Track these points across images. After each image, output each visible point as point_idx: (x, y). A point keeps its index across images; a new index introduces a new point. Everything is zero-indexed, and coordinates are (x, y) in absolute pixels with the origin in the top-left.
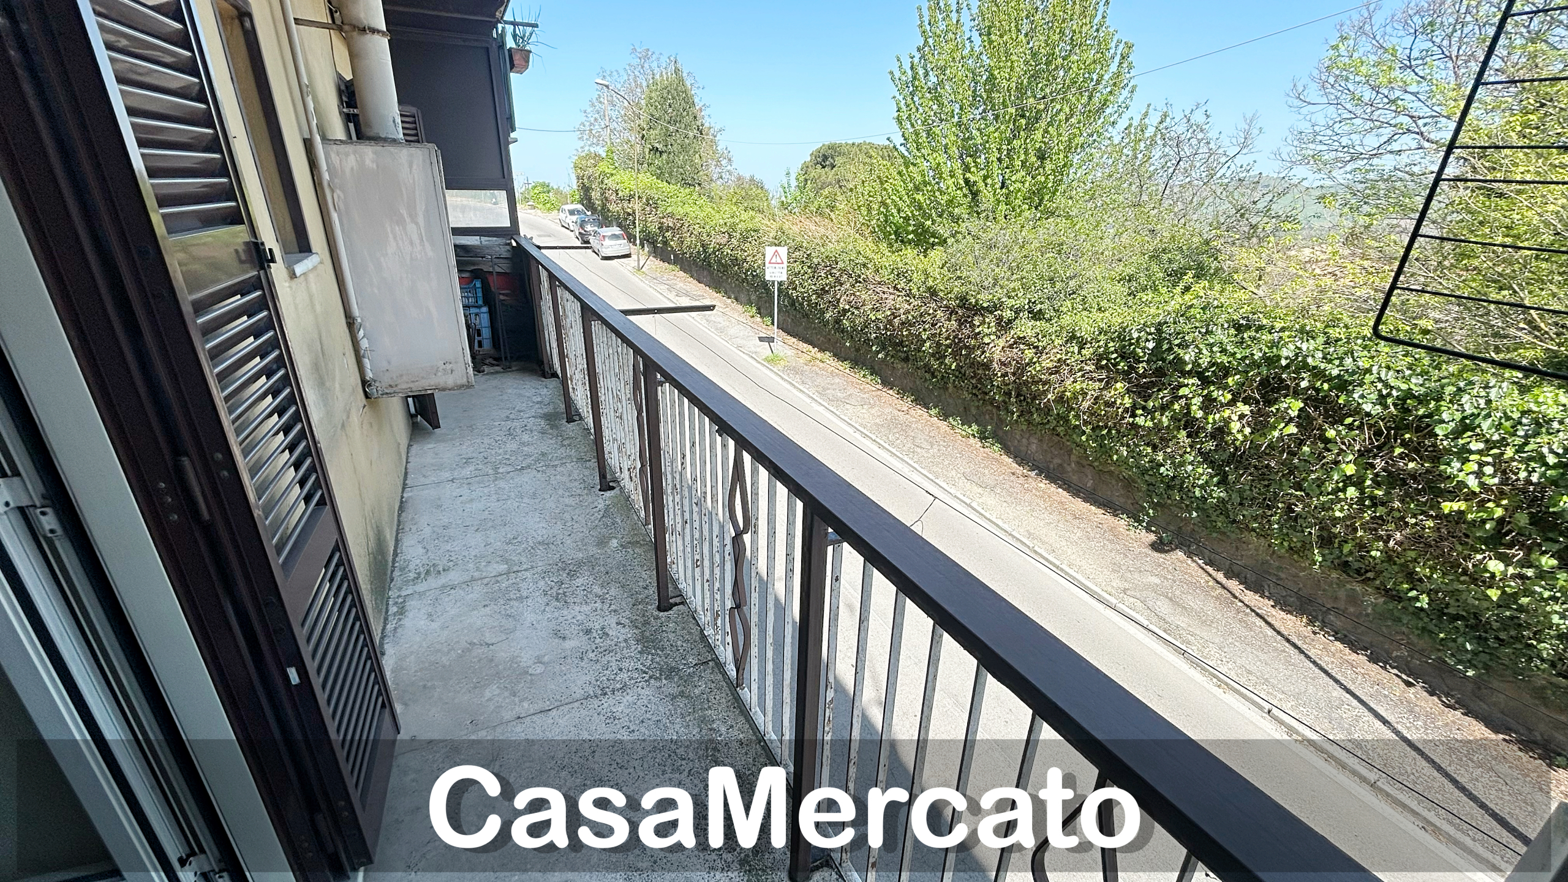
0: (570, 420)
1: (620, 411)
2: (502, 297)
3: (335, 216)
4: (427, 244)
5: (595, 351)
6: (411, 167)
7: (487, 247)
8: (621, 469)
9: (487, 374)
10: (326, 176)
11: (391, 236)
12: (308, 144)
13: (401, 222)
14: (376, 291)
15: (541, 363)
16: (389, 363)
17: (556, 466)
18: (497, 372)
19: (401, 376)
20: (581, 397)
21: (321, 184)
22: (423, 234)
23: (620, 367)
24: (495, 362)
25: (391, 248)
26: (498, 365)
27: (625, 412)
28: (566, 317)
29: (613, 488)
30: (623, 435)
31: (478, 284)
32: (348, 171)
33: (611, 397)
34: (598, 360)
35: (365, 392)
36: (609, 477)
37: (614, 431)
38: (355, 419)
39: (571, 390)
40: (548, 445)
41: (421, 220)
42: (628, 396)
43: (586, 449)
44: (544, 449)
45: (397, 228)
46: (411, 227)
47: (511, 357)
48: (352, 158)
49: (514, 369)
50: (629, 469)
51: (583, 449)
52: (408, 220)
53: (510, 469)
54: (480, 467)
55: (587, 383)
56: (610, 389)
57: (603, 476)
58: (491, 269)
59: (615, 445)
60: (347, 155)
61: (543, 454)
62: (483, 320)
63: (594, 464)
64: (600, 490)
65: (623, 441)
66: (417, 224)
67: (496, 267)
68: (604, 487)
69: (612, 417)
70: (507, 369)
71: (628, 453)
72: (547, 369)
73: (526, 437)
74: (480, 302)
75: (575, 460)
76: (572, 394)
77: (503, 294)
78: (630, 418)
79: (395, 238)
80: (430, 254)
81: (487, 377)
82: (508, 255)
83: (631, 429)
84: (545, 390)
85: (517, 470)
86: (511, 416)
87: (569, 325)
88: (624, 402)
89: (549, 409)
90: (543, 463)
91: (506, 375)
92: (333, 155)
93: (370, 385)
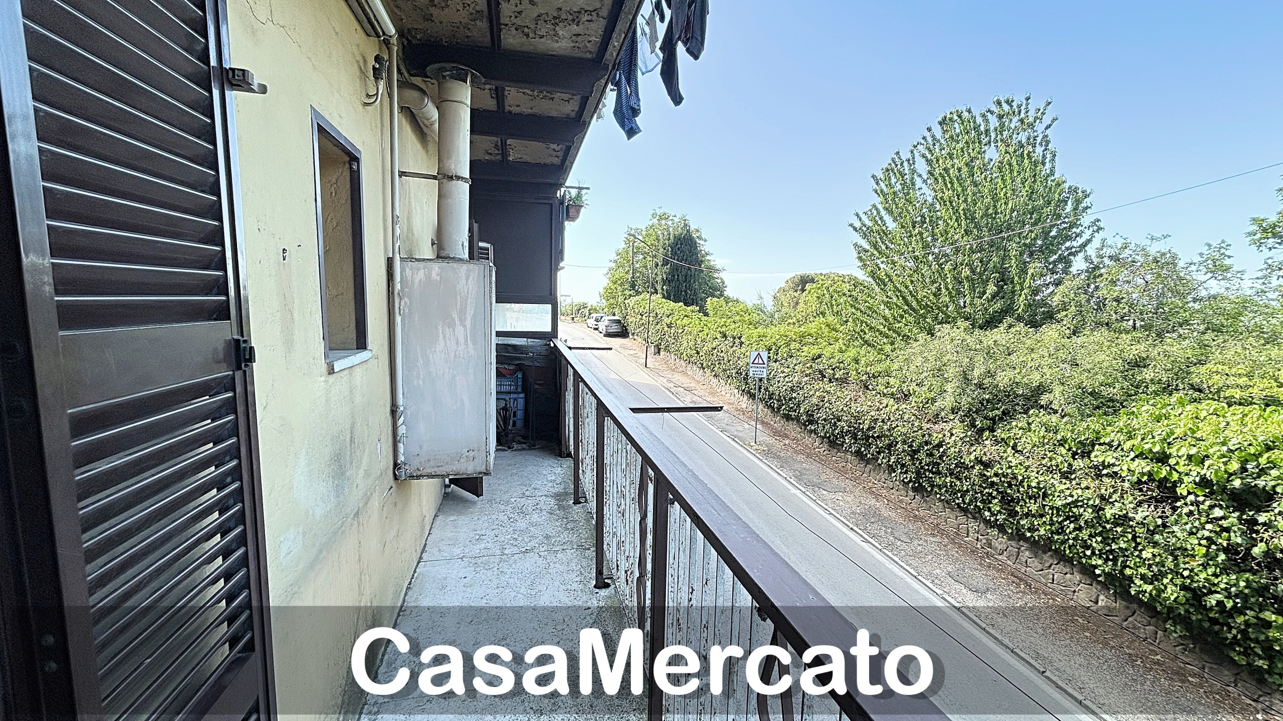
0: (577, 502)
1: (623, 507)
2: (536, 387)
3: (398, 319)
4: (470, 344)
5: (605, 443)
6: (467, 279)
7: (532, 347)
8: (618, 566)
9: (516, 450)
10: (398, 287)
11: (441, 335)
12: (390, 261)
13: (452, 325)
14: (421, 383)
15: (559, 442)
16: (421, 447)
17: (556, 552)
18: (523, 449)
19: (429, 461)
20: (588, 479)
21: (393, 293)
22: (469, 336)
23: (627, 465)
24: (522, 440)
25: (440, 346)
26: (525, 443)
27: (627, 510)
28: (584, 407)
29: (607, 586)
30: (623, 534)
31: (520, 376)
32: (417, 281)
33: (615, 490)
34: (607, 452)
35: (395, 475)
36: (605, 572)
37: (615, 525)
38: (375, 503)
39: (581, 471)
40: (553, 527)
41: (468, 323)
42: (633, 496)
43: (586, 534)
44: (550, 531)
45: (448, 330)
46: (460, 330)
47: (536, 437)
48: (422, 272)
49: (537, 447)
50: (626, 572)
51: (584, 535)
52: (457, 323)
53: (515, 550)
54: (489, 546)
55: (595, 469)
56: (615, 483)
57: (599, 572)
58: (532, 364)
59: (614, 539)
60: (418, 270)
61: (548, 537)
62: (519, 403)
63: (592, 553)
64: (595, 587)
65: (623, 539)
66: (464, 326)
67: (536, 363)
68: (600, 584)
69: (615, 511)
70: (531, 447)
71: (627, 554)
72: (564, 449)
73: (535, 517)
74: (519, 390)
75: (575, 547)
76: (581, 476)
77: (538, 384)
78: (632, 519)
79: (444, 337)
80: (472, 351)
81: (514, 453)
82: (544, 353)
83: (632, 530)
84: (560, 469)
85: (521, 552)
86: (527, 493)
87: (586, 415)
88: (628, 500)
89: (559, 489)
90: (545, 548)
91: (529, 452)
92: (407, 270)
93: (400, 468)
